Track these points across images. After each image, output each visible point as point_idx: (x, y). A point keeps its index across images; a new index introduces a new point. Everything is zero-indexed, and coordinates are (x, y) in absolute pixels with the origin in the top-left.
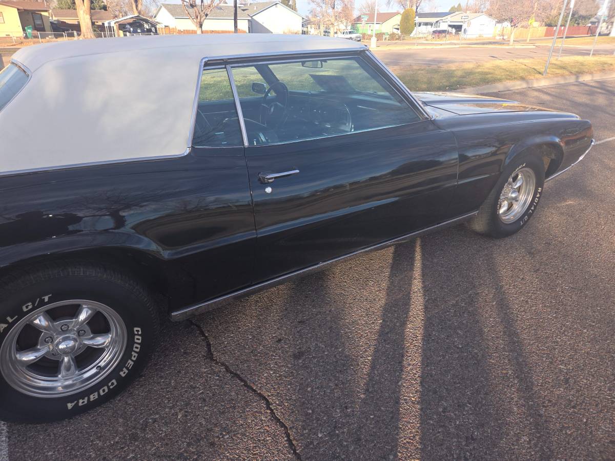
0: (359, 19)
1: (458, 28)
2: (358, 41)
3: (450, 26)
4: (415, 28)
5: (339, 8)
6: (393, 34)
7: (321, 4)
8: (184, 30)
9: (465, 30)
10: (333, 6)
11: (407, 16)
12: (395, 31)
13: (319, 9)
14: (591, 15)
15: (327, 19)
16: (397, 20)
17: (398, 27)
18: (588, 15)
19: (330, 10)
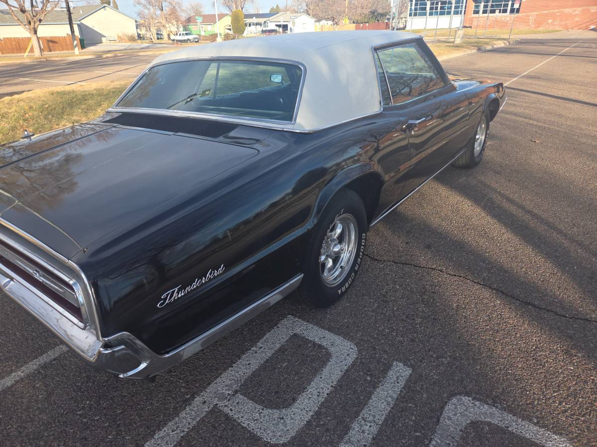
0: (189, 20)
1: (285, 27)
2: (196, 42)
3: (277, 25)
4: (246, 28)
5: (167, 9)
6: (228, 34)
7: (148, 6)
8: (4, 38)
9: (291, 29)
10: (161, 8)
11: (237, 17)
12: (229, 31)
13: (146, 11)
14: (387, 13)
15: (156, 21)
16: (227, 21)
17: (229, 28)
18: (384, 12)
19: (159, 12)
